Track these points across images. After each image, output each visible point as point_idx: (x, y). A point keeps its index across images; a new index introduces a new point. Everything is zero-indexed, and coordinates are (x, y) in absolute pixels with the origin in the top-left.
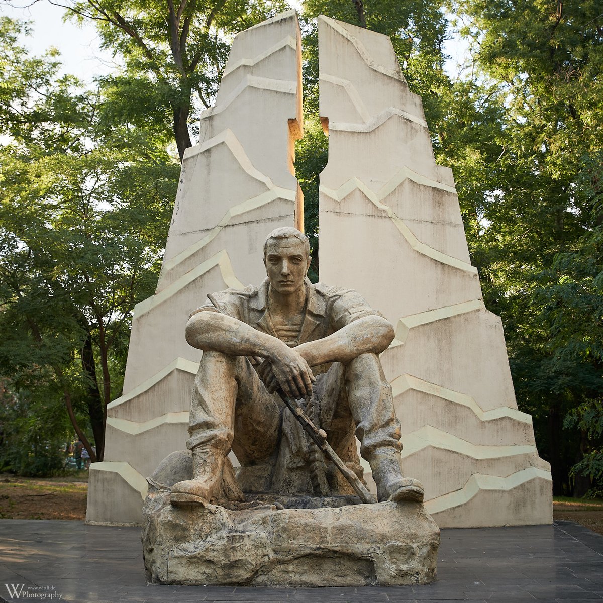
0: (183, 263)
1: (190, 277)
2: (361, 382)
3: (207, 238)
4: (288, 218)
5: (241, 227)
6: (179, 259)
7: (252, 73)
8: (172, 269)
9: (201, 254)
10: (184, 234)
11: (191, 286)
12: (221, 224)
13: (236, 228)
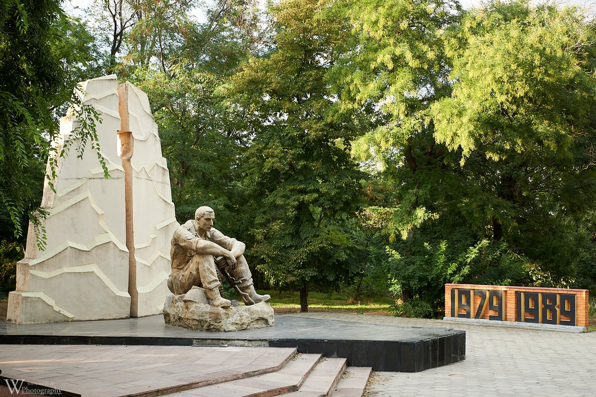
0: (67, 194)
1: (72, 202)
2: (243, 264)
3: (79, 183)
4: (122, 179)
5: (97, 180)
6: (65, 192)
7: (97, 103)
8: (62, 196)
9: (76, 190)
10: (66, 179)
11: (73, 206)
12: (87, 176)
13: (95, 180)
